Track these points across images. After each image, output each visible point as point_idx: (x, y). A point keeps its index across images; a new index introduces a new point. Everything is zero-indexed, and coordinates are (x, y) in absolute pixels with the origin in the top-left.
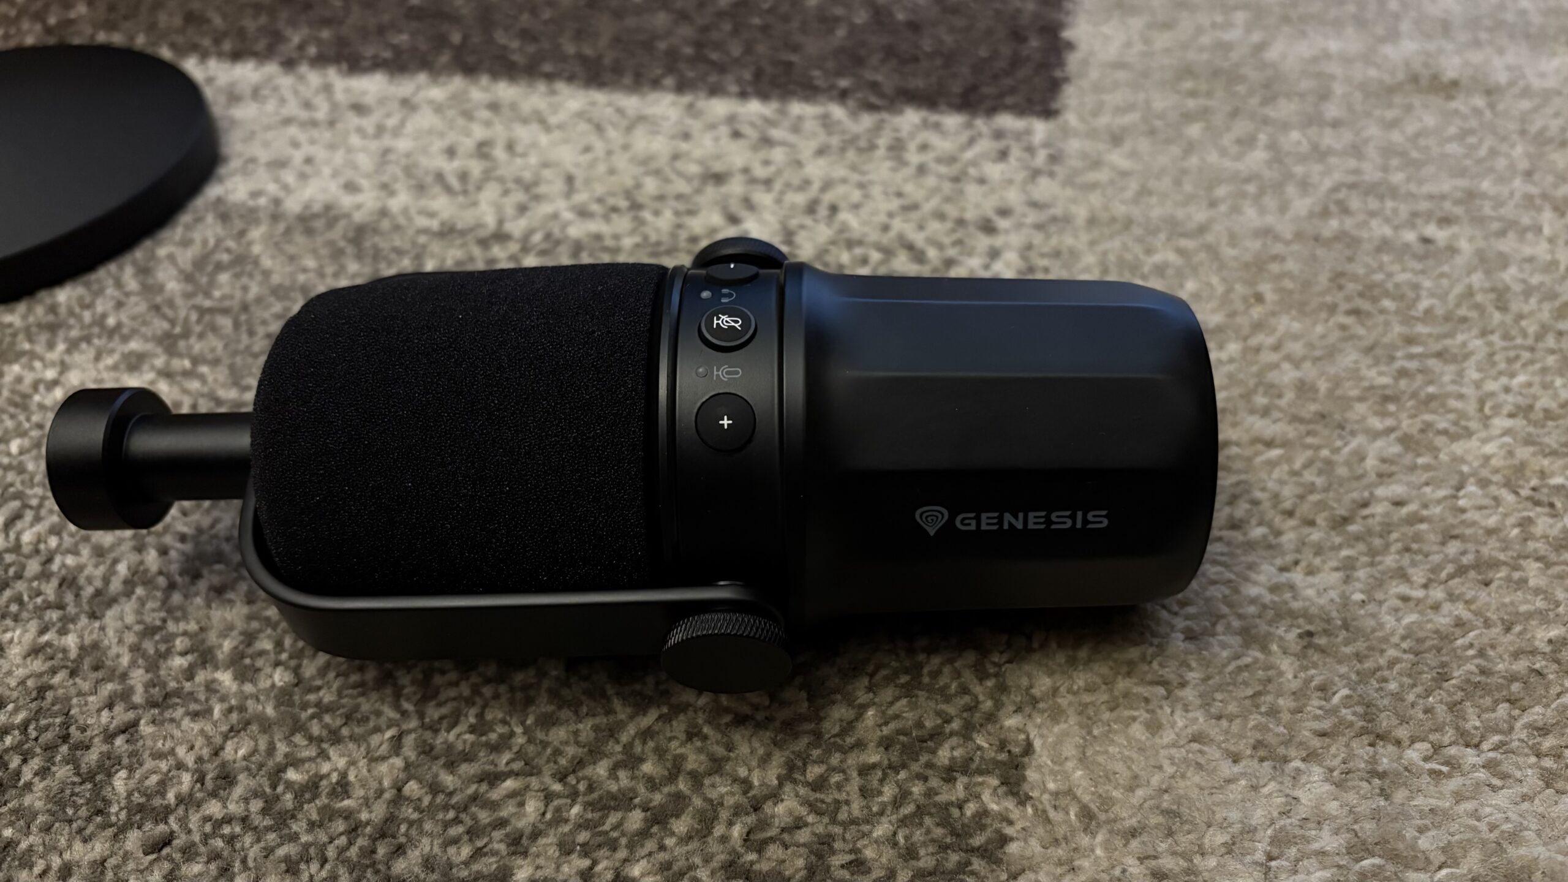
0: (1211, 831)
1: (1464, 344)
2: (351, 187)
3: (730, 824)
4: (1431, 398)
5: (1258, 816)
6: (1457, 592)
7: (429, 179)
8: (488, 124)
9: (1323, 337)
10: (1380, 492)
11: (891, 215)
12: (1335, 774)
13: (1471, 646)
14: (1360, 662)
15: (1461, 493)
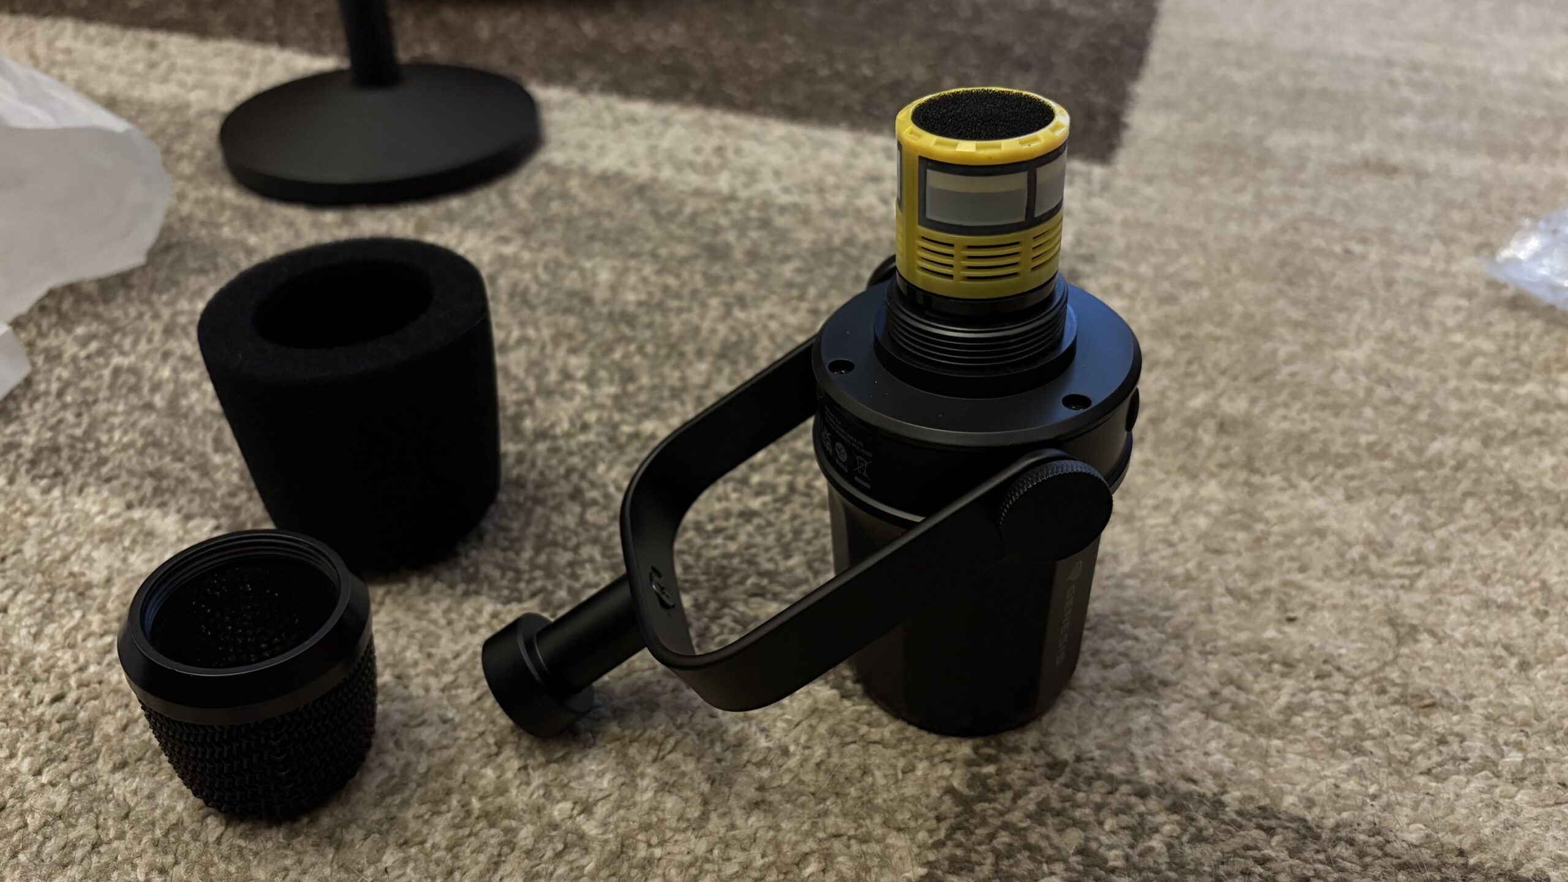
1: (1358, 305)
2: (632, 164)
4: (1327, 328)
6: (1317, 416)
7: (684, 164)
8: (722, 137)
9: (1265, 292)
10: (1283, 368)
12: (1224, 483)
13: (1319, 439)
14: (1249, 438)
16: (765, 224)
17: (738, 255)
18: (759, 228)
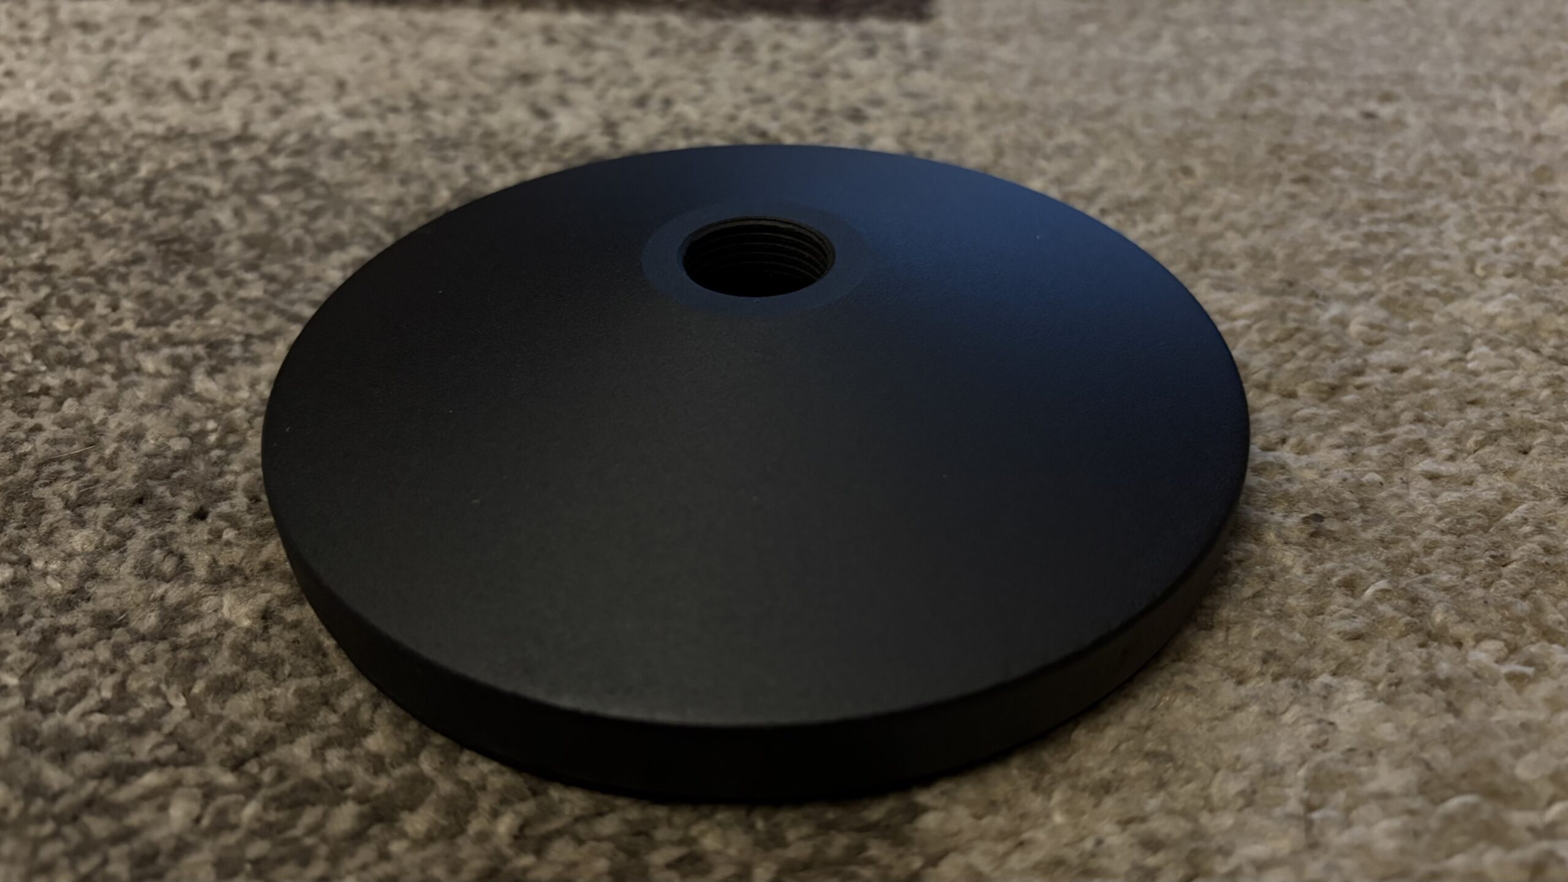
0: (1220, 775)
1: (1437, 208)
2: (58, 98)
3: (495, 814)
4: (1409, 261)
5: (1282, 752)
6: (1491, 462)
7: (161, 88)
8: (247, 37)
9: (1270, 206)
10: (1374, 358)
11: (738, 107)
12: (1380, 687)
13: (1525, 521)
14: (1386, 548)
15: (1470, 355)
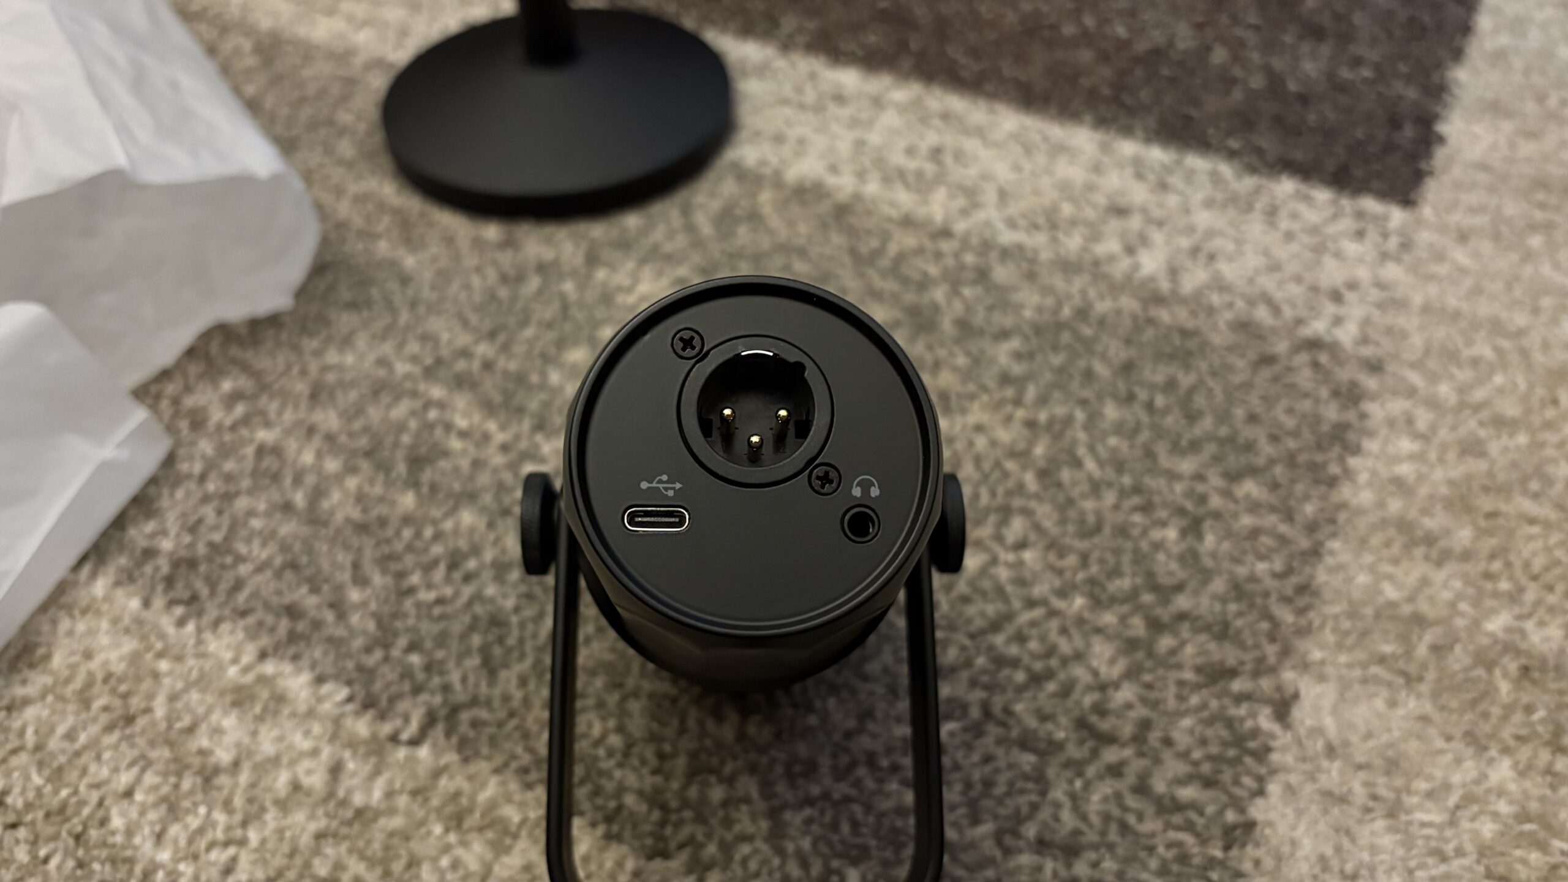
0: (1419, 779)
2: (834, 169)
3: (1084, 695)
7: (893, 174)
8: (940, 132)
11: (1258, 271)
12: (1520, 766)
16: (982, 275)
17: (947, 325)
18: (974, 282)
